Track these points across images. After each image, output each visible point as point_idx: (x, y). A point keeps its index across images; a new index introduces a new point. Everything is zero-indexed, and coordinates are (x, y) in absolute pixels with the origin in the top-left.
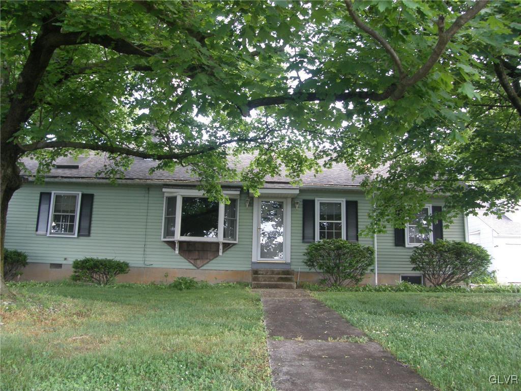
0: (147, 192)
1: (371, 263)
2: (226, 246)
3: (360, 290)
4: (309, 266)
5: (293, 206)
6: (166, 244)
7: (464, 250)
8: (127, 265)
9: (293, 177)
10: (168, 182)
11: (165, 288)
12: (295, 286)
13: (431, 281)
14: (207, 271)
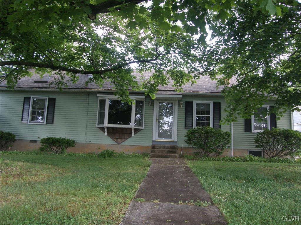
0: (88, 96)
1: (228, 142)
2: (137, 130)
3: (220, 160)
4: (188, 143)
5: (179, 105)
6: (99, 129)
7: (290, 135)
8: (74, 142)
9: (177, 86)
10: (100, 90)
11: (96, 156)
12: (178, 157)
13: (268, 155)
14: (124, 146)
